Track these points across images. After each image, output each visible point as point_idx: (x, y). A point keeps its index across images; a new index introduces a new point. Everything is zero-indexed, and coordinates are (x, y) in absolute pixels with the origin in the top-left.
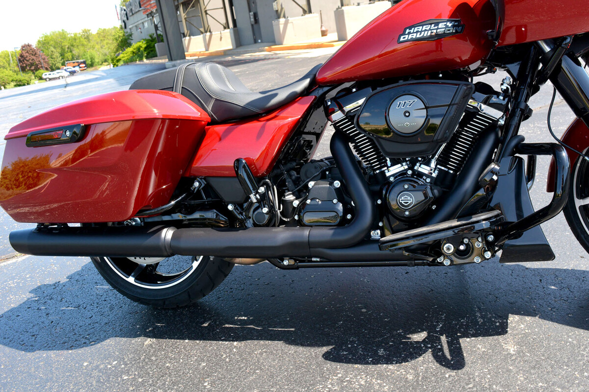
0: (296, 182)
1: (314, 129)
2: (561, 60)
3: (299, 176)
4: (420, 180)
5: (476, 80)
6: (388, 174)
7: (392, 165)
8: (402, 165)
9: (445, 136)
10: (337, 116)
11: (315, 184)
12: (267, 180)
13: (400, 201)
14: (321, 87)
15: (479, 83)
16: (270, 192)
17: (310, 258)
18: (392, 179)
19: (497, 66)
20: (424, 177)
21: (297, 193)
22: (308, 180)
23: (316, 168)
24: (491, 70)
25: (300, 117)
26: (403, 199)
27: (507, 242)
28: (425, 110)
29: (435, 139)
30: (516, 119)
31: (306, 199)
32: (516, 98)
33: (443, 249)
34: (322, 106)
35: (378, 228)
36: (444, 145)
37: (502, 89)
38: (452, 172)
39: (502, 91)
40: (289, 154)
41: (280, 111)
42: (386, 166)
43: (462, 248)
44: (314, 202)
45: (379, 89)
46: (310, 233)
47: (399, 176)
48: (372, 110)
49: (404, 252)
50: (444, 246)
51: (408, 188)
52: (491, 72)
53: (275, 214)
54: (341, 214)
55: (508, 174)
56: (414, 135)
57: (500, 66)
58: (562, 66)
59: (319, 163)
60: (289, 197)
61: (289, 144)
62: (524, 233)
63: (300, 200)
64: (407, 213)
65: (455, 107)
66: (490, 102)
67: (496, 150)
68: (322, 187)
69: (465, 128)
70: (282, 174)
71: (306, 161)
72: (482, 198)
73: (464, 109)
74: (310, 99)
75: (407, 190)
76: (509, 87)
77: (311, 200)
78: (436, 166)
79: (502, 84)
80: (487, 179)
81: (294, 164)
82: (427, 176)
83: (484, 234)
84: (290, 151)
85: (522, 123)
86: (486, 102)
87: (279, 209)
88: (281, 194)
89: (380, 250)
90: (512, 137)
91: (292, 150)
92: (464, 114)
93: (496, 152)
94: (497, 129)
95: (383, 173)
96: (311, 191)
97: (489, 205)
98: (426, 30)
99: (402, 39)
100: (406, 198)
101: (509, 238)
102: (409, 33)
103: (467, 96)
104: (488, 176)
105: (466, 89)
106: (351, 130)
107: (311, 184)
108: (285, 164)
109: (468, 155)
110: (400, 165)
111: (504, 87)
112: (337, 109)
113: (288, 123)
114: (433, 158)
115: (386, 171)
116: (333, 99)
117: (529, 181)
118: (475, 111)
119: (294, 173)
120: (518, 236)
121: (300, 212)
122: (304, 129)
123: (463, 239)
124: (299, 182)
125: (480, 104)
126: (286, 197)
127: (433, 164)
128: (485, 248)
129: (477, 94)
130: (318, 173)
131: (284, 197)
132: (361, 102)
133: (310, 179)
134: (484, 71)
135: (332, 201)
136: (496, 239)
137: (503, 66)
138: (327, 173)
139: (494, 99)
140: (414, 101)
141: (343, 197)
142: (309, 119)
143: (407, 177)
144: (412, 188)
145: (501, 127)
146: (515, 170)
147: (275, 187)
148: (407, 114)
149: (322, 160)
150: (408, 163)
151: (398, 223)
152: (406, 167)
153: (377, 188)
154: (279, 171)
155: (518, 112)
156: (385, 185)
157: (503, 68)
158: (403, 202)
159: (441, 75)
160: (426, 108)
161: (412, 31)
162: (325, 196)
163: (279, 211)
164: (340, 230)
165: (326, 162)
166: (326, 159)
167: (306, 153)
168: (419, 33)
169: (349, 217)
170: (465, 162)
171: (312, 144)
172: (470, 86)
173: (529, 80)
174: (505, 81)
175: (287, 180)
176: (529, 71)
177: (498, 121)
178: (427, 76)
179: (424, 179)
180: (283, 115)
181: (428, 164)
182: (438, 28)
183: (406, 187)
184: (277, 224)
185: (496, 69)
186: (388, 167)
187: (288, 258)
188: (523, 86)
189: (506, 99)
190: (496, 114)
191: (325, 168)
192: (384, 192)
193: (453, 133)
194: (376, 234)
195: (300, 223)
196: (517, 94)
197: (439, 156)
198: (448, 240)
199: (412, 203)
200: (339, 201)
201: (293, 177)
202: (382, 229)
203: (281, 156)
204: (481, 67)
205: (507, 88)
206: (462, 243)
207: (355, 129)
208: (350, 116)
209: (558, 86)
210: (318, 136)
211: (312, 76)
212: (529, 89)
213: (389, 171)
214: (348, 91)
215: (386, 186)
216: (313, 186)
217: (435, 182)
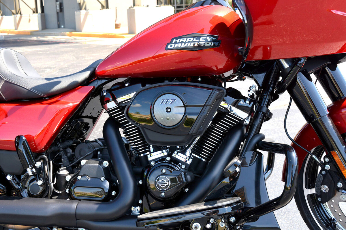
0: (71, 159)
1: (91, 113)
2: (297, 76)
3: (74, 153)
4: (176, 166)
5: (229, 85)
6: (150, 159)
7: (154, 151)
8: (163, 152)
9: (199, 131)
10: (111, 105)
11: (87, 163)
12: (44, 156)
13: (158, 184)
14: (99, 79)
15: (230, 88)
16: (46, 166)
17: (76, 228)
18: (153, 163)
19: (247, 75)
20: (180, 164)
21: (71, 168)
22: (81, 158)
23: (89, 148)
24: (241, 78)
25: (78, 103)
26: (160, 182)
27: (246, 224)
28: (184, 108)
29: (191, 133)
30: (259, 121)
31: (77, 175)
32: (260, 102)
33: (192, 227)
34: (99, 96)
35: (138, 204)
36: (199, 138)
37: (249, 94)
38: (204, 160)
39: (249, 96)
40: (67, 134)
41: (61, 97)
42: (149, 151)
43: (208, 226)
44: (84, 179)
45: (148, 86)
46: (78, 207)
47: (160, 161)
48: (143, 102)
49: (158, 228)
50: (193, 224)
51: (165, 173)
52: (241, 80)
53: (49, 186)
54: (107, 191)
55: (250, 166)
56: (174, 128)
57: (248, 76)
58: (298, 80)
59: (93, 144)
60: (63, 172)
61: (67, 126)
62: (260, 217)
63: (73, 175)
64: (163, 194)
65: (208, 107)
66: (239, 104)
67: (242, 143)
68: (92, 166)
69: (217, 125)
70: (59, 151)
71: (82, 140)
72: (227, 185)
73: (216, 109)
74: (89, 89)
75: (164, 174)
76: (255, 94)
77: (82, 176)
78: (191, 154)
79: (249, 91)
80: (231, 170)
81: (71, 142)
82: (183, 163)
83: (226, 216)
84: (68, 131)
85: (264, 124)
86: (235, 105)
87: (53, 182)
88: (56, 169)
89: (137, 226)
90: (254, 135)
91: (69, 131)
92: (217, 112)
93: (242, 145)
94: (243, 127)
95: (146, 157)
96: (82, 169)
97: (232, 192)
98: (189, 42)
99: (169, 47)
100: (163, 181)
101: (247, 221)
102: (176, 43)
103: (219, 99)
104: (231, 168)
105: (218, 94)
106: (121, 118)
107: (83, 162)
108: (63, 141)
109: (218, 147)
110: (160, 152)
111: (251, 93)
112: (111, 99)
113: (69, 107)
114: (188, 147)
115: (149, 156)
116: (109, 91)
117: (268, 170)
118: (226, 111)
119: (70, 151)
120: (255, 219)
121: (71, 186)
122: (82, 114)
123: (210, 219)
124: (73, 159)
125: (230, 105)
126: (60, 172)
127: (188, 153)
128: (227, 228)
129: (228, 98)
130: (90, 153)
131: (59, 172)
132: (132, 95)
133: (83, 157)
134: (235, 78)
135: (100, 178)
136: (237, 221)
137: (251, 76)
138: (99, 153)
139: (242, 103)
140: (175, 100)
141: (111, 176)
142: (87, 105)
143: (166, 162)
144: (168, 173)
145: (247, 126)
146: (256, 162)
147: (51, 162)
148: (168, 110)
149: (95, 141)
150: (168, 150)
151: (155, 201)
152: (166, 154)
153: (140, 170)
154: (56, 148)
155: (261, 115)
156: (146, 168)
157: (250, 77)
158: (160, 184)
159: (200, 79)
160: (185, 106)
161: (178, 41)
162: (94, 173)
163: (52, 184)
164: (104, 206)
165: (100, 142)
166: (100, 139)
167: (83, 133)
168: (183, 44)
169: (114, 193)
170: (215, 153)
171: (89, 126)
172: (222, 91)
173: (271, 89)
174: (252, 88)
175: (63, 157)
176: (272, 81)
177: (244, 120)
178: (189, 79)
179: (179, 166)
180: (64, 101)
181: (184, 152)
182: (199, 41)
183: (164, 171)
184: (50, 196)
185: (245, 78)
186: (151, 153)
187: (57, 227)
188: (266, 94)
189: (252, 103)
190: (243, 115)
191: (97, 149)
192: (145, 174)
193: (206, 128)
194: (135, 210)
195: (70, 196)
196: (261, 99)
197: (195, 146)
198: (197, 220)
199: (167, 186)
200: (106, 179)
201: (69, 155)
202: (141, 206)
203: (60, 135)
204: (234, 74)
205: (253, 94)
206: (208, 222)
207: (125, 118)
208: (122, 106)
209: (294, 97)
210: (95, 119)
211: (92, 69)
212: (270, 96)
213: (151, 156)
214: (122, 84)
215: (148, 169)
216: (84, 164)
217: (189, 168)
